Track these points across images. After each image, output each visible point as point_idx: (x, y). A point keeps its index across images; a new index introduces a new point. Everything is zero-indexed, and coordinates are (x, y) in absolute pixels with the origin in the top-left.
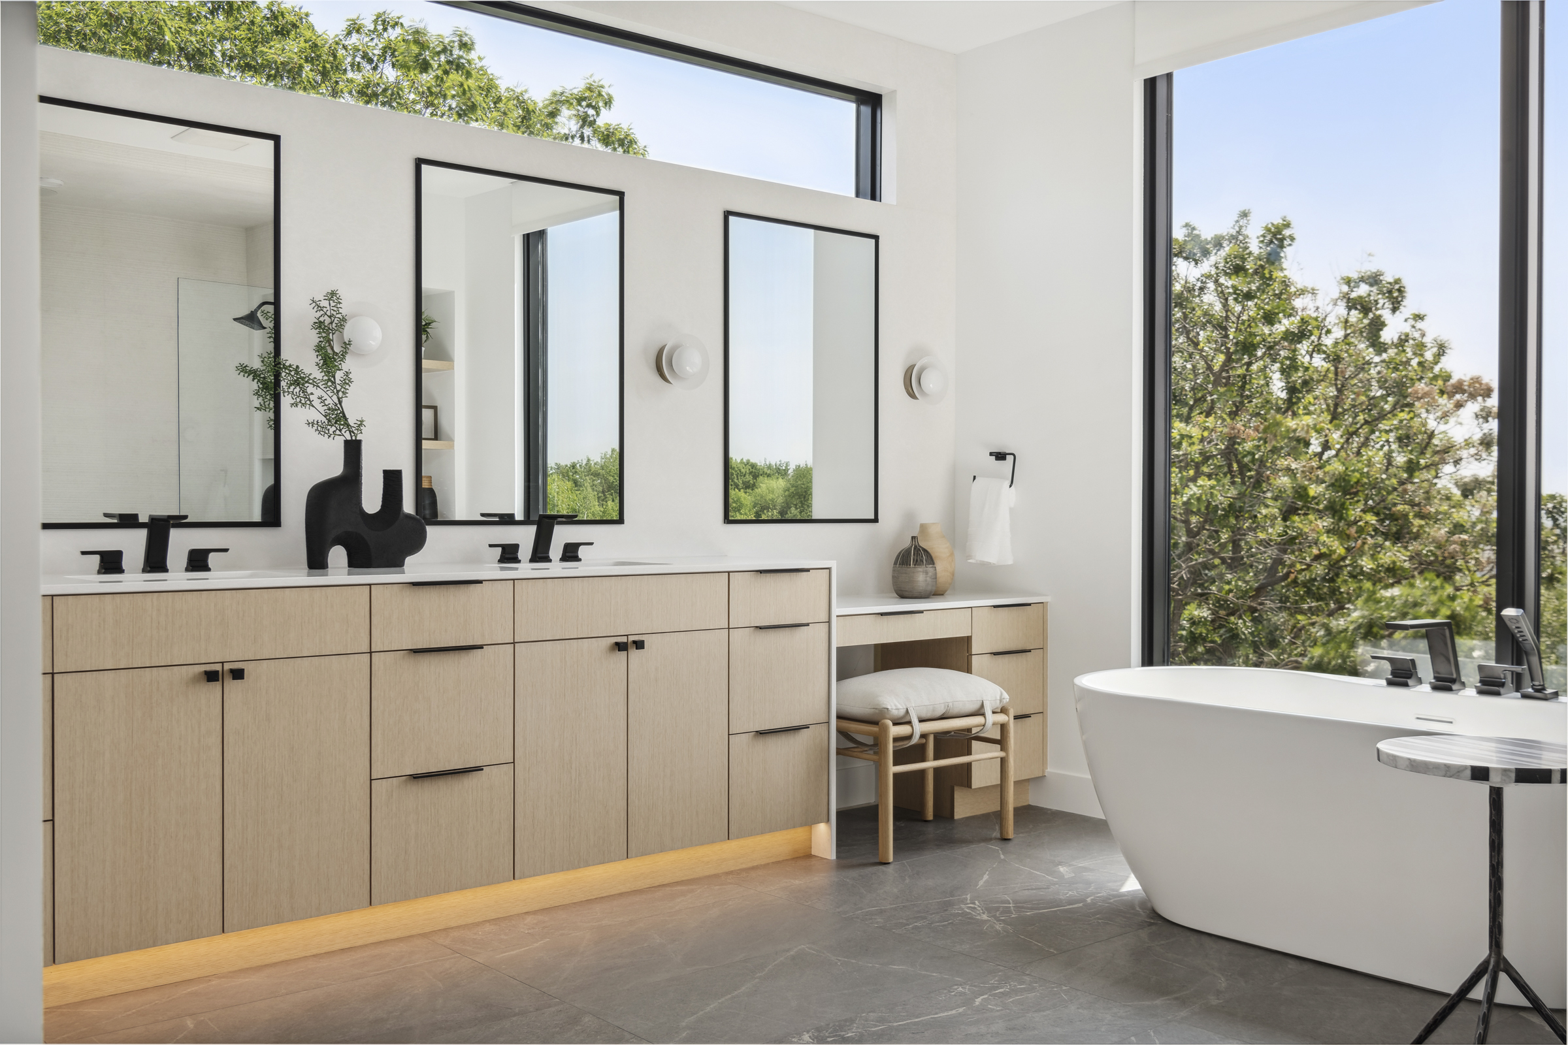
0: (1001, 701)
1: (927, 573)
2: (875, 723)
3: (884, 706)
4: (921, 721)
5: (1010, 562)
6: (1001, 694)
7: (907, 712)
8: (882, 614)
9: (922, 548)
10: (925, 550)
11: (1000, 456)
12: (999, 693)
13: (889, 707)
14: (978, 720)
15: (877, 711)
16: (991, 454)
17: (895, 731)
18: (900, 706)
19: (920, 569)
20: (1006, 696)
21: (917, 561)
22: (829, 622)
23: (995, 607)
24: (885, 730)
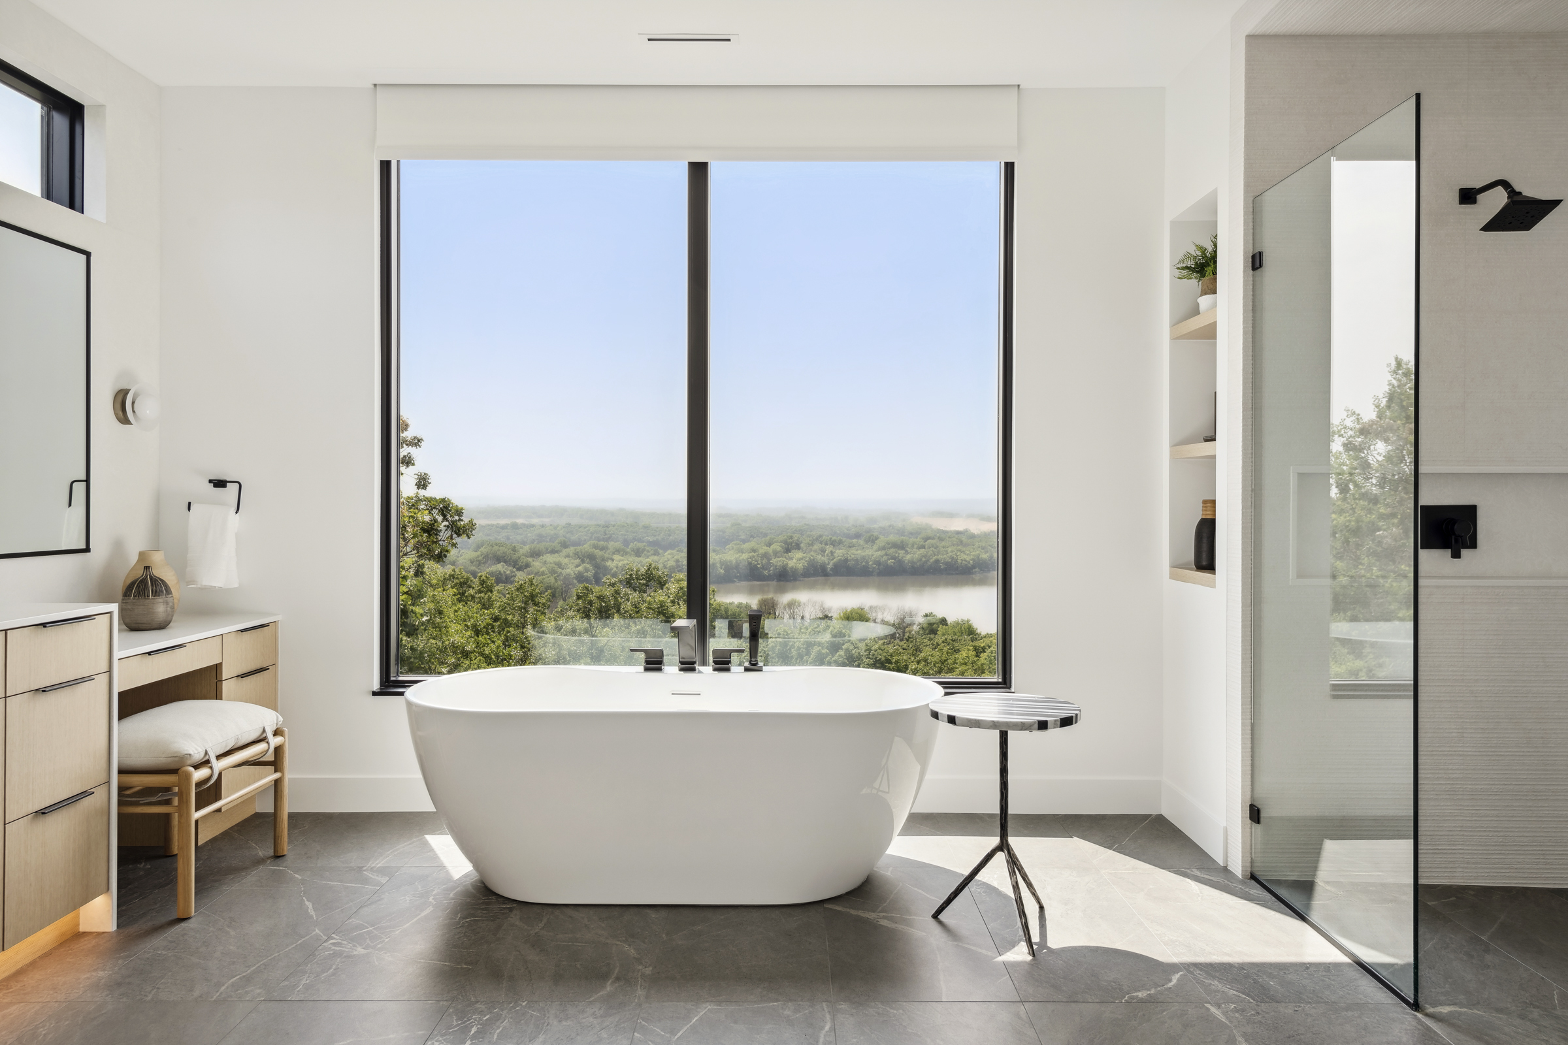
0: (277, 724)
1: (167, 603)
2: (174, 771)
3: (186, 752)
4: (219, 757)
5: (236, 585)
6: (277, 718)
7: (206, 753)
8: (149, 653)
9: (159, 578)
10: (161, 580)
11: (220, 484)
12: (275, 717)
13: (192, 753)
14: (262, 746)
15: (177, 759)
16: (210, 481)
17: (199, 775)
18: (200, 750)
19: (160, 600)
20: (281, 719)
21: (156, 591)
22: (110, 671)
23: (242, 631)
24: (188, 776)
